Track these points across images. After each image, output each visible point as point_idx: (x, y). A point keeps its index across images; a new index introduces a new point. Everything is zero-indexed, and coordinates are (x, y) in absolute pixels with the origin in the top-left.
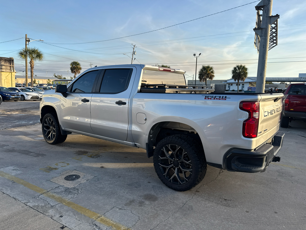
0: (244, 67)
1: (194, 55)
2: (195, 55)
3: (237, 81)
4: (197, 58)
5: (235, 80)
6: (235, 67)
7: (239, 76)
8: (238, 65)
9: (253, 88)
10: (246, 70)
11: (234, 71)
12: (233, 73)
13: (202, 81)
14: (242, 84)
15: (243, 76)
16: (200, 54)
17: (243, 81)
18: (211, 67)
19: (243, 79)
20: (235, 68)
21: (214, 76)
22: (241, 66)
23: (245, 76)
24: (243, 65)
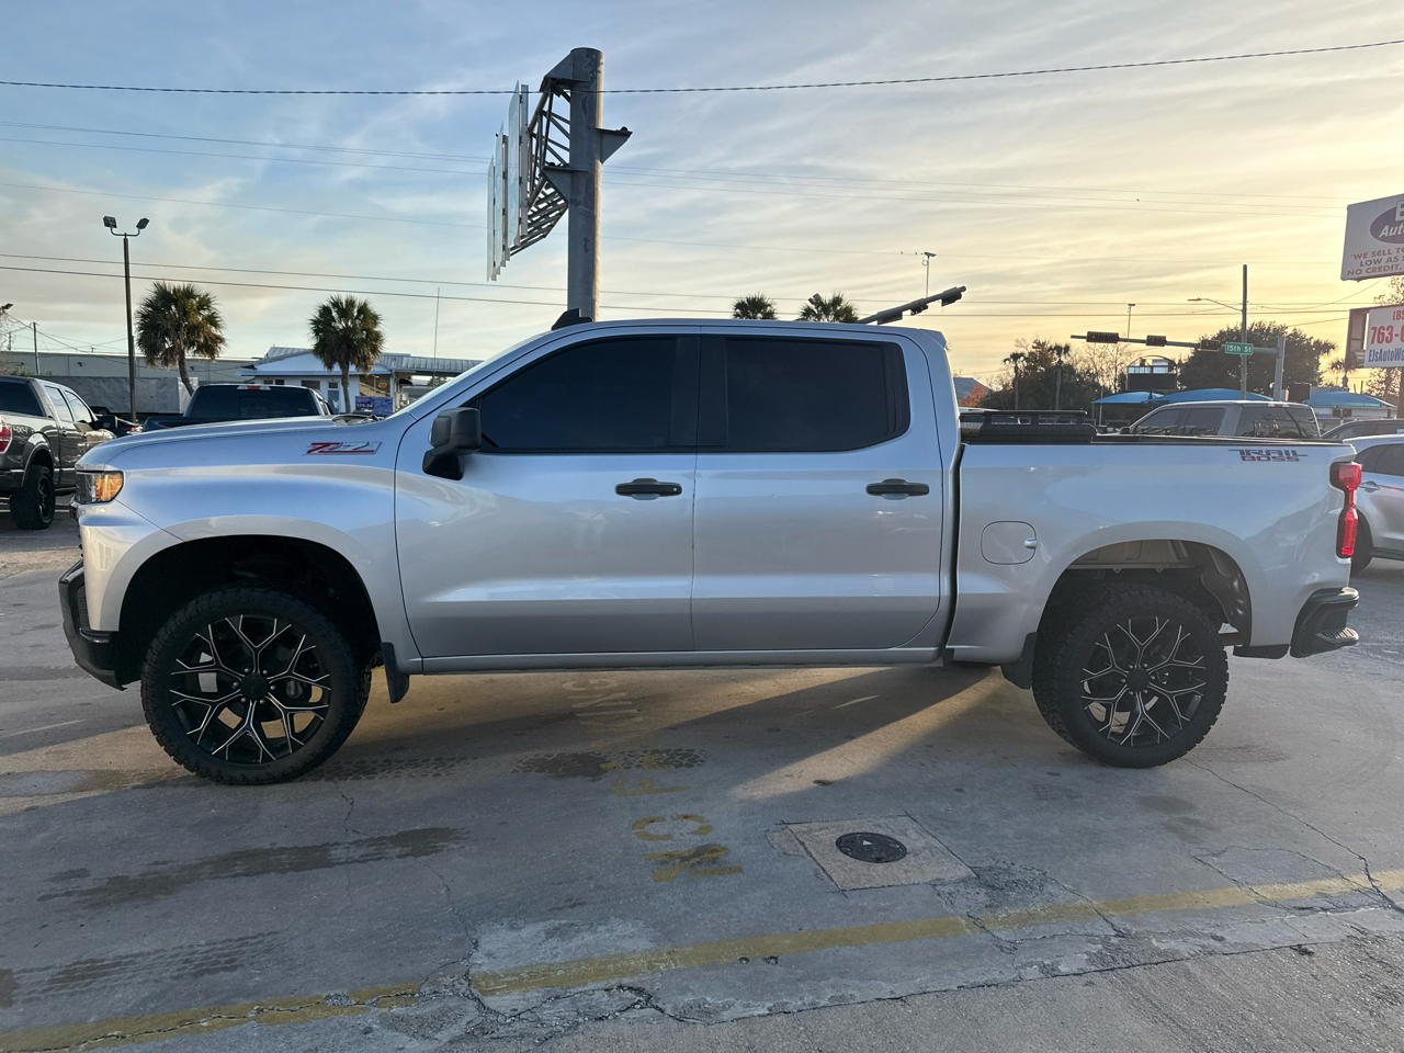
0: (363, 309)
1: (107, 225)
2: (110, 222)
3: (337, 369)
4: (126, 241)
5: (330, 366)
6: (326, 303)
7: (349, 346)
8: (334, 295)
9: (378, 403)
10: (375, 324)
11: (322, 323)
12: (317, 332)
13: (158, 363)
14: (330, 380)
15: (367, 351)
16: (143, 224)
17: (366, 368)
18: (204, 297)
19: (363, 362)
20: (325, 311)
21: (222, 340)
22: (351, 303)
23: (375, 350)
24: (359, 299)
